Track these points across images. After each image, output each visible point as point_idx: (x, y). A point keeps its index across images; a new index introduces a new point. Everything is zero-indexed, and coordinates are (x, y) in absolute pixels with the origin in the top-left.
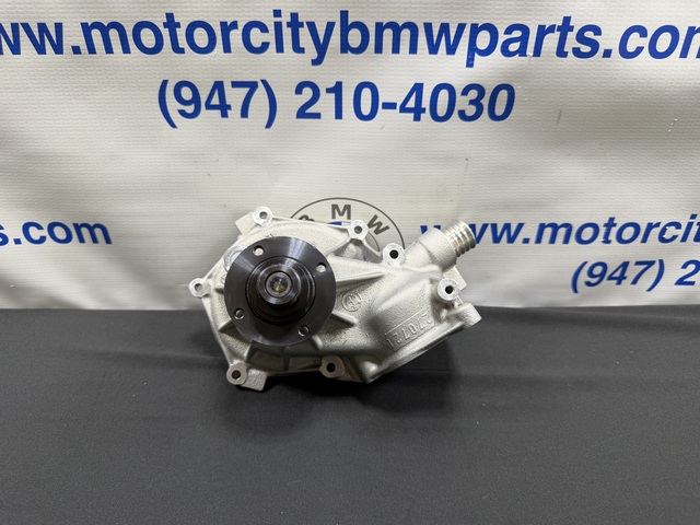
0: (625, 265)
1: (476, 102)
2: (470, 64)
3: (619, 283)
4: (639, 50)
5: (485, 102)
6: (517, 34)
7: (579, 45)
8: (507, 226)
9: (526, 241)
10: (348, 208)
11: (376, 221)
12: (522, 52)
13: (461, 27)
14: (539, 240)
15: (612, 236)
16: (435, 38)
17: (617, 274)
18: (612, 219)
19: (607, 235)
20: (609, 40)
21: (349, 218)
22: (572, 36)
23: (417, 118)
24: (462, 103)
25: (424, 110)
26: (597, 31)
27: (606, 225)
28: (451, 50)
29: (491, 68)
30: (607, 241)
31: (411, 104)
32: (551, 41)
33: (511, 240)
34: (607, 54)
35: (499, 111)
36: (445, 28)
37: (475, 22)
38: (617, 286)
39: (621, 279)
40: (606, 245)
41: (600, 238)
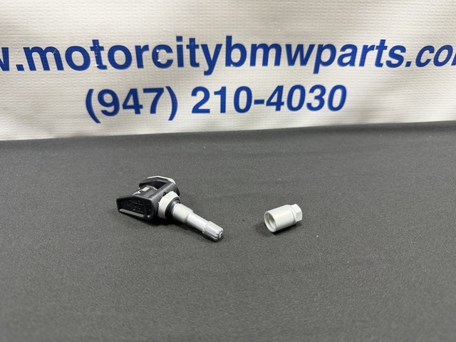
3: (138, 112)
9: (20, 68)
14: (32, 67)
15: (105, 61)
17: (131, 102)
18: (96, 42)
19: (99, 59)
27: (92, 49)
30: (102, 67)
33: (5, 68)
38: (138, 115)
39: (137, 108)
40: (103, 71)
41: (93, 63)
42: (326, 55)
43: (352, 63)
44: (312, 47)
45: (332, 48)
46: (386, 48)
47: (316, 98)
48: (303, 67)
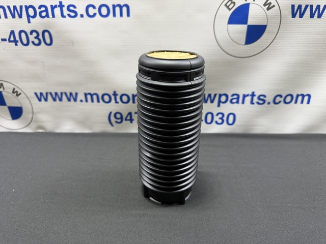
0: (130, 114)
1: (37, 37)
2: (29, 22)
3: (131, 122)
4: (95, 15)
5: (41, 37)
6: (43, 9)
7: (69, 13)
8: (71, 94)
9: (81, 101)
10: (2, 84)
11: (15, 91)
12: (47, 16)
13: (21, 7)
14: (87, 101)
15: (118, 100)
16: (13, 12)
17: (129, 118)
18: (115, 92)
19: (116, 99)
20: (81, 10)
21: (4, 89)
22: (65, 9)
23: (16, 45)
24: (32, 38)
25: (17, 41)
26: (75, 7)
27: (113, 95)
28: (20, 16)
29: (38, 23)
31: (12, 39)
32: (57, 11)
33: (75, 100)
34: (82, 16)
35: (48, 41)
36: (15, 7)
37: (26, 5)
38: (131, 124)
39: (131, 120)
40: (117, 104)
41: (113, 101)
42: (223, 99)
43: (237, 102)
44: (215, 95)
45: (226, 96)
46: (255, 95)
47: (220, 118)
48: (212, 104)
